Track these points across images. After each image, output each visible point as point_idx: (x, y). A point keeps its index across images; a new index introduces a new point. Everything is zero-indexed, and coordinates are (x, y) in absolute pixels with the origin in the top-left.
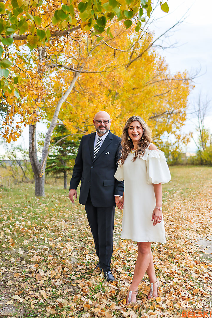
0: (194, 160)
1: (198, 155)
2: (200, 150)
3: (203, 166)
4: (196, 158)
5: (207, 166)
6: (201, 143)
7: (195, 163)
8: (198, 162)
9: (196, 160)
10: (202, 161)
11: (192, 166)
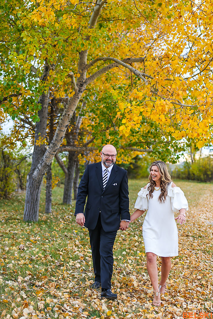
0: (181, 173)
1: (185, 167)
2: (188, 161)
3: (190, 181)
4: (182, 171)
5: (195, 181)
6: (190, 153)
7: (181, 177)
8: (184, 176)
9: (182, 173)
10: (189, 174)
11: (178, 180)
